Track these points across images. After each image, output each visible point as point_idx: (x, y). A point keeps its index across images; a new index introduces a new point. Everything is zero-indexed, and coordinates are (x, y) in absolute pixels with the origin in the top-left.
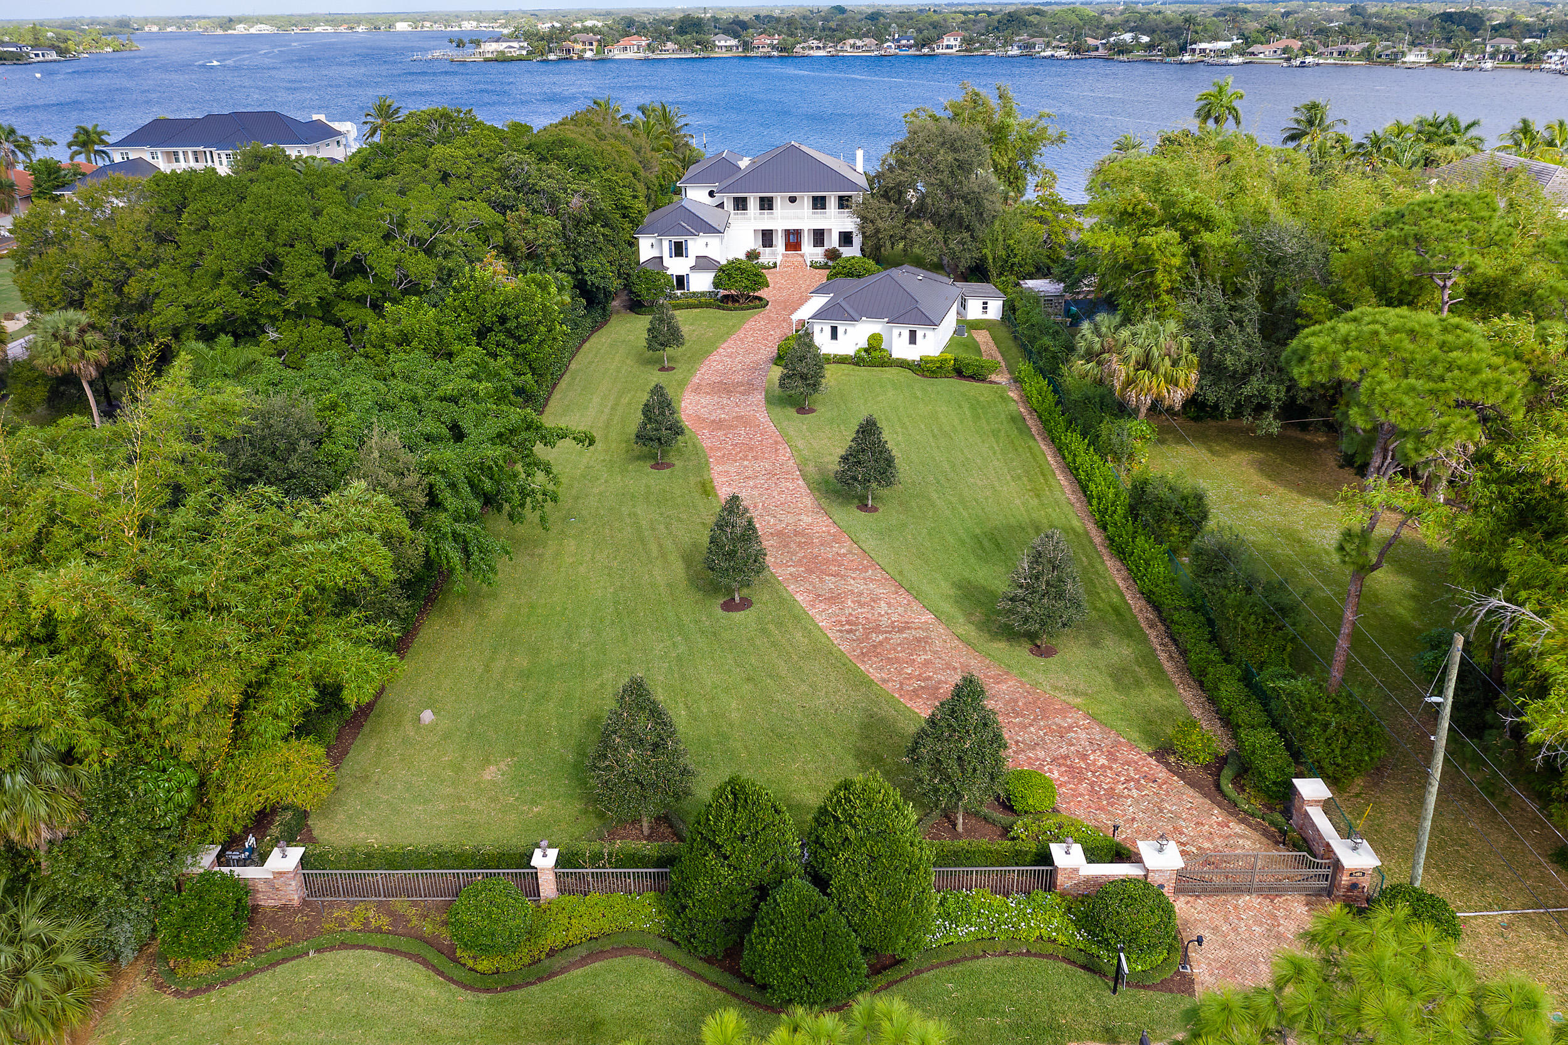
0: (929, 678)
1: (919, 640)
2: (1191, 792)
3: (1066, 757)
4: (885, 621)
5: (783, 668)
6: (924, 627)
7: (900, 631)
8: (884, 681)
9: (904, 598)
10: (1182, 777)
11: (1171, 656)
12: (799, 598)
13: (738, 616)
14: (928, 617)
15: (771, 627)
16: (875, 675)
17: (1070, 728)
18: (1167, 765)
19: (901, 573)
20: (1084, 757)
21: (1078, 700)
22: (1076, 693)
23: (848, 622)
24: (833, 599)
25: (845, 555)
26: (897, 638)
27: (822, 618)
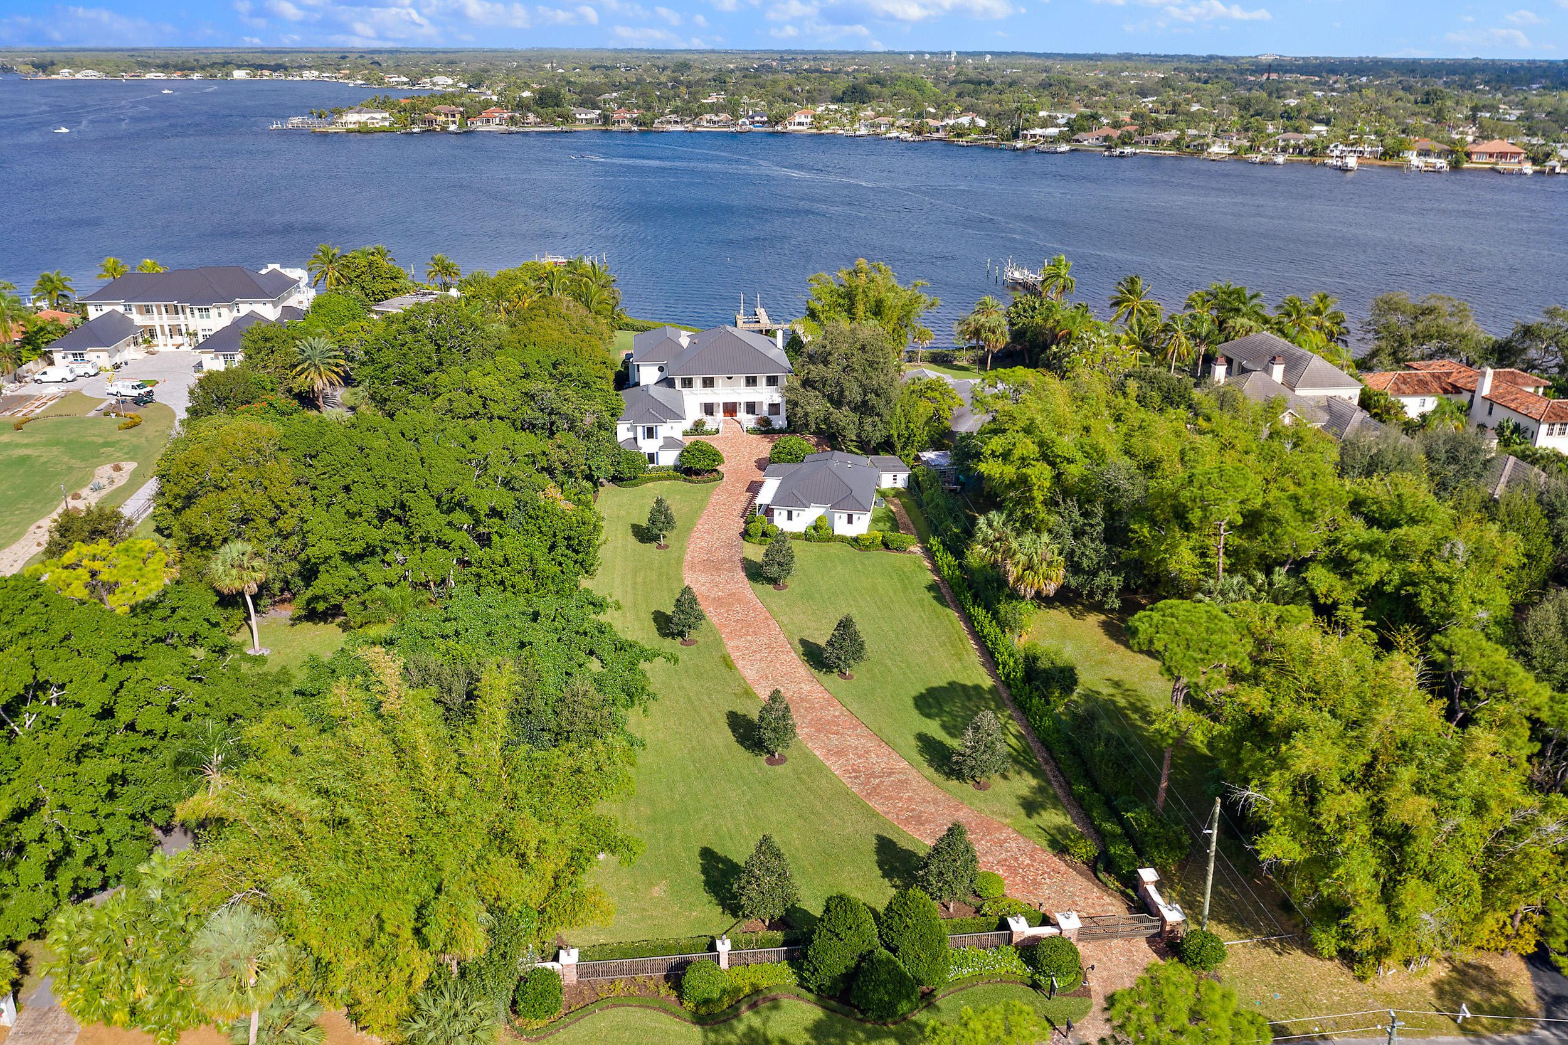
0: (913, 810)
1: (902, 782)
2: (1080, 878)
3: (1006, 860)
4: (877, 769)
5: (820, 808)
6: (903, 772)
7: (889, 775)
8: (887, 813)
9: (885, 750)
10: (1075, 870)
11: (1061, 786)
12: (817, 753)
13: (779, 768)
14: (904, 764)
15: (804, 776)
16: (880, 809)
17: (1005, 840)
18: (1065, 861)
19: (880, 730)
20: (1016, 859)
21: (1008, 821)
22: (1006, 816)
23: (854, 771)
24: (840, 753)
25: (839, 717)
26: (888, 781)
27: (835, 767)
